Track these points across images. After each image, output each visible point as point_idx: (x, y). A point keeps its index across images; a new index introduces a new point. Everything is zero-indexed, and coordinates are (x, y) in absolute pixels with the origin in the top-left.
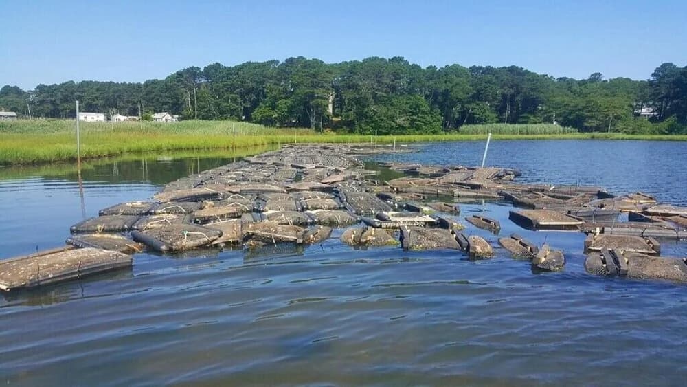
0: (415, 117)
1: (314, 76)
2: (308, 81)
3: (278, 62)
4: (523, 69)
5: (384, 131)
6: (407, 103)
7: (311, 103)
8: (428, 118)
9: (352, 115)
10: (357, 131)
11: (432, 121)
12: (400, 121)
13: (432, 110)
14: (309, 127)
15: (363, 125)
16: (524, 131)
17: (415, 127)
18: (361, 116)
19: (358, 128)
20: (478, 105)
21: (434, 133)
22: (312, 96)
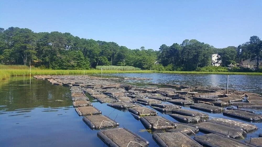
0: (79, 61)
1: (27, 37)
2: (23, 39)
3: (4, 29)
4: (116, 43)
5: (65, 67)
6: (75, 54)
7: (25, 52)
8: (84, 62)
9: (47, 59)
10: (51, 67)
11: (86, 63)
12: (72, 63)
13: (85, 58)
14: (23, 64)
15: (54, 64)
16: (122, 69)
17: (79, 66)
18: (52, 60)
19: (51, 66)
20: (103, 57)
21: (87, 69)
22: (25, 48)
